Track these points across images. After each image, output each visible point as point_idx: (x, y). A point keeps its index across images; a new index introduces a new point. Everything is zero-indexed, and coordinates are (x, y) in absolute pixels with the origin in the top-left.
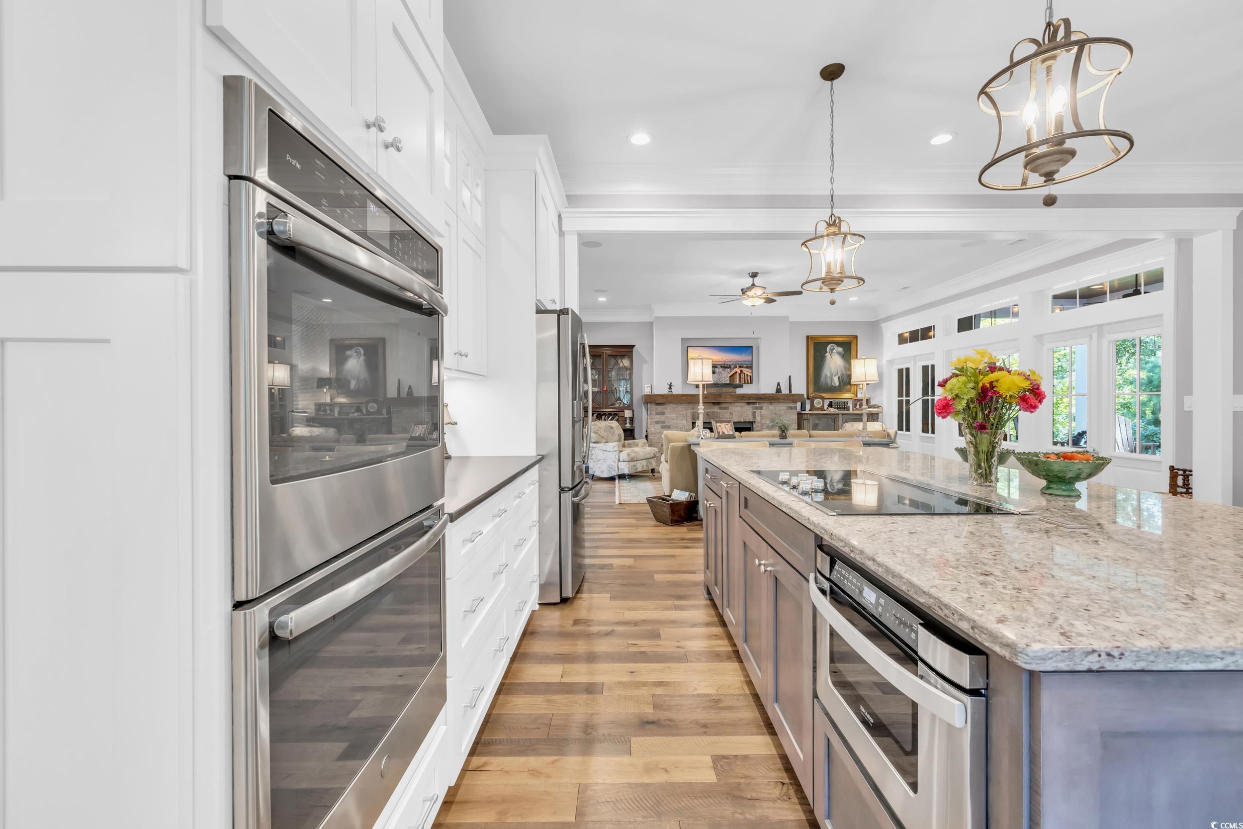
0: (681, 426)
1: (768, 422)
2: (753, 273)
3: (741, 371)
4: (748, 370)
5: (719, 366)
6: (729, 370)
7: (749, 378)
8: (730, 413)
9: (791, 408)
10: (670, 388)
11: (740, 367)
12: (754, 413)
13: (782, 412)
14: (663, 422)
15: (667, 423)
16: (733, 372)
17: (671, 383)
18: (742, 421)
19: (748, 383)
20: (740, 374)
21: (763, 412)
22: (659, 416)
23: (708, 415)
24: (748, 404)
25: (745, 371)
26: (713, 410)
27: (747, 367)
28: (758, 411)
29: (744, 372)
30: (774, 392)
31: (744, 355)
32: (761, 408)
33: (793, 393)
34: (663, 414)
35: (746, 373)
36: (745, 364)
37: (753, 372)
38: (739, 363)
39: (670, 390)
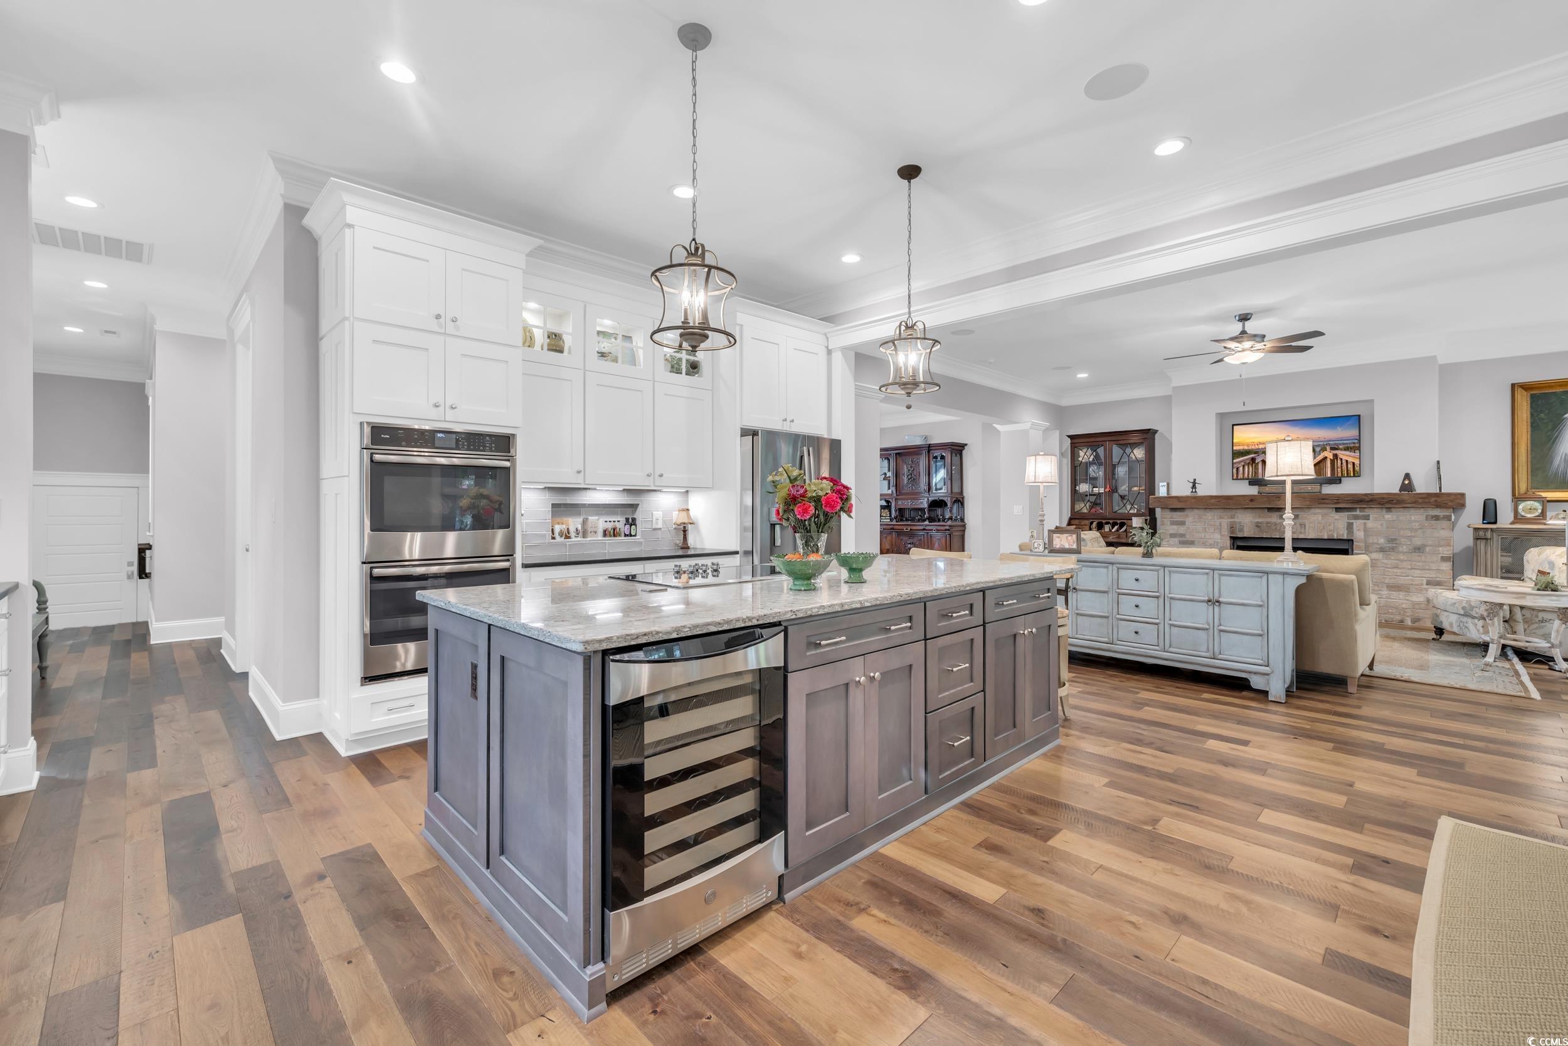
0: (1211, 541)
1: (1382, 541)
2: (1240, 315)
3: (1336, 456)
4: (1347, 453)
7: (1350, 466)
8: (1301, 525)
9: (1437, 518)
10: (1194, 487)
11: (1332, 449)
12: (1350, 527)
13: (1416, 525)
14: (1183, 535)
15: (1188, 537)
16: (1319, 458)
17: (1195, 480)
18: (1326, 537)
19: (1348, 476)
20: (1332, 462)
21: (1370, 524)
22: (1175, 527)
23: (1257, 526)
24: (1338, 510)
25: (1343, 455)
26: (1269, 520)
27: (1347, 449)
28: (1358, 524)
30: (1396, 490)
31: (1339, 429)
32: (1367, 518)
33: (1443, 491)
34: (1183, 523)
35: (1344, 458)
36: (1344, 444)
37: (1360, 456)
38: (1330, 442)
39: (1194, 490)
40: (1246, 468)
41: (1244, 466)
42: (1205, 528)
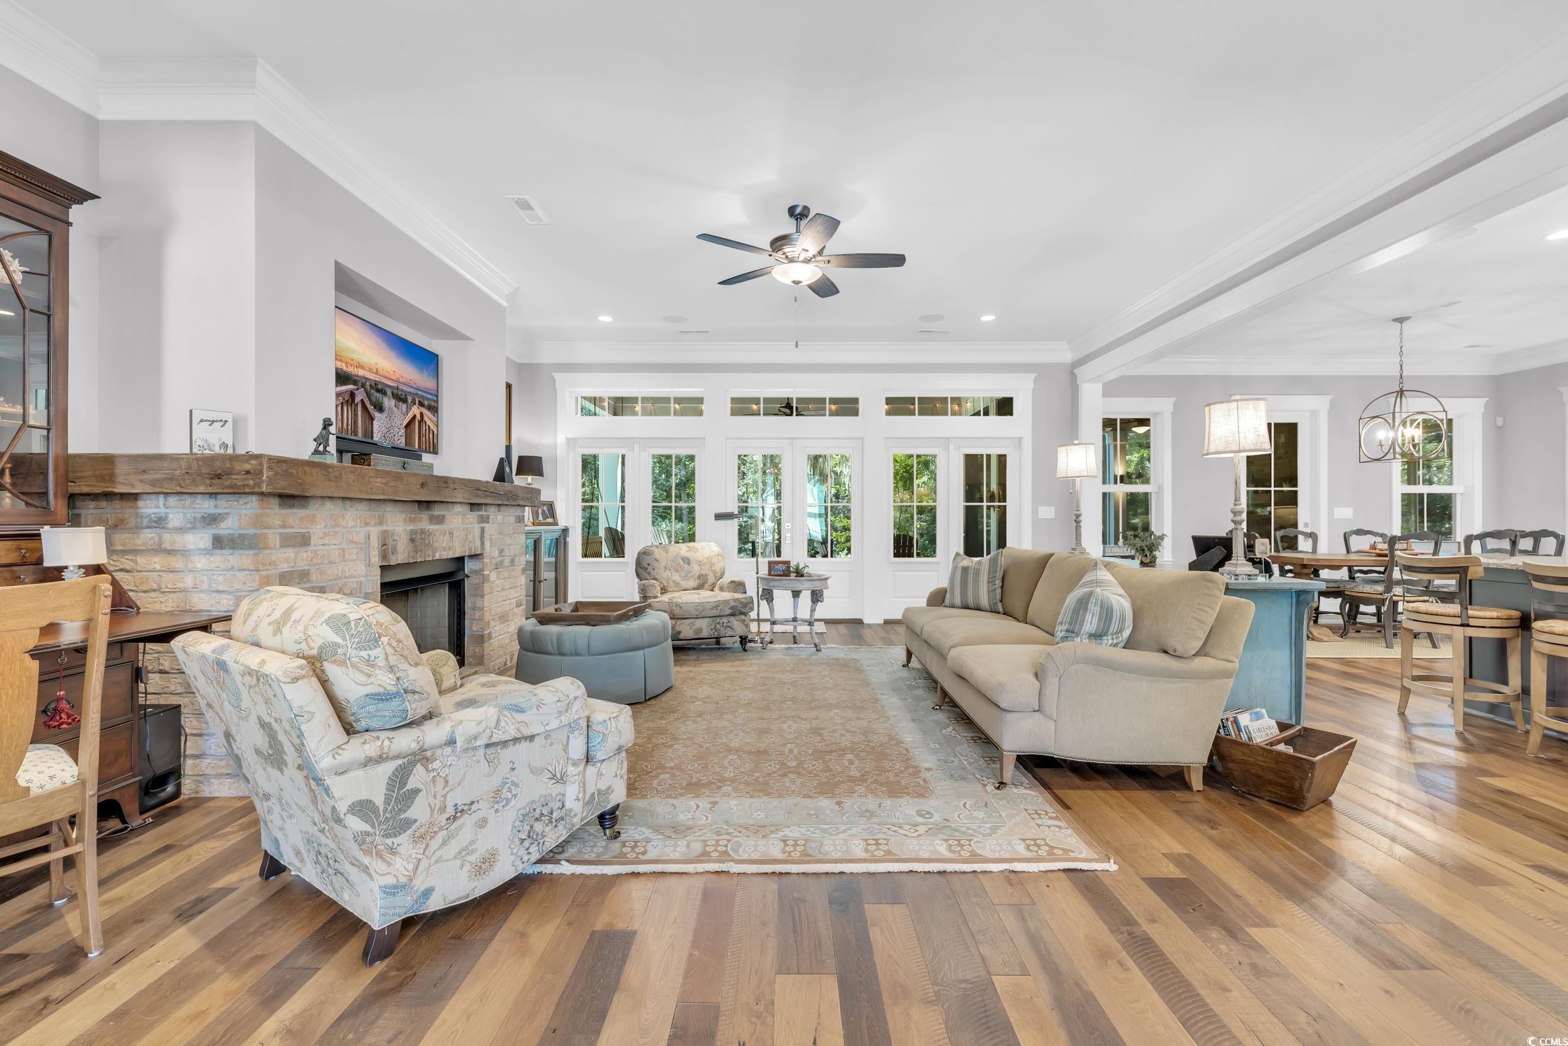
1: (496, 553)
3: (422, 414)
4: (431, 414)
5: (389, 393)
6: (404, 406)
7: (431, 436)
11: (420, 403)
16: (410, 415)
19: (429, 448)
20: (420, 424)
21: (491, 529)
24: (472, 507)
25: (428, 416)
26: (418, 526)
27: (430, 408)
28: (486, 527)
29: (426, 419)
34: (303, 541)
35: (428, 422)
36: (428, 399)
37: (437, 422)
38: (419, 392)
39: (321, 448)
40: (345, 408)
41: (342, 403)
42: (344, 550)
